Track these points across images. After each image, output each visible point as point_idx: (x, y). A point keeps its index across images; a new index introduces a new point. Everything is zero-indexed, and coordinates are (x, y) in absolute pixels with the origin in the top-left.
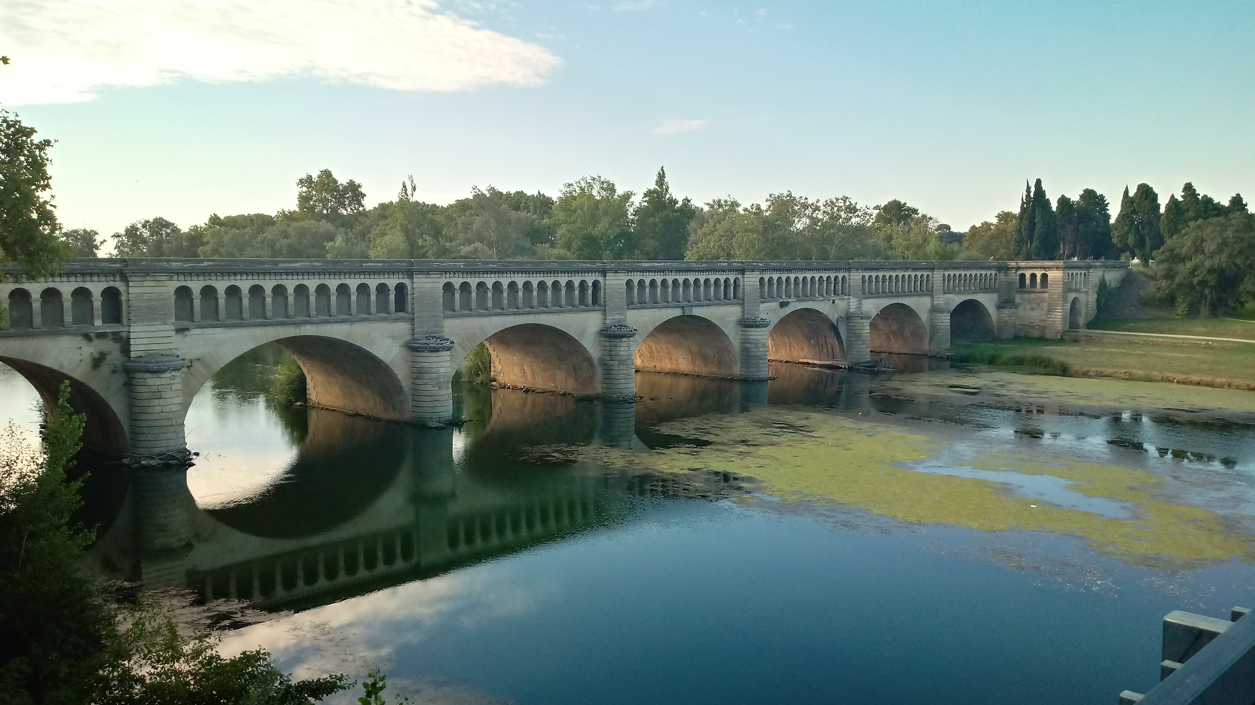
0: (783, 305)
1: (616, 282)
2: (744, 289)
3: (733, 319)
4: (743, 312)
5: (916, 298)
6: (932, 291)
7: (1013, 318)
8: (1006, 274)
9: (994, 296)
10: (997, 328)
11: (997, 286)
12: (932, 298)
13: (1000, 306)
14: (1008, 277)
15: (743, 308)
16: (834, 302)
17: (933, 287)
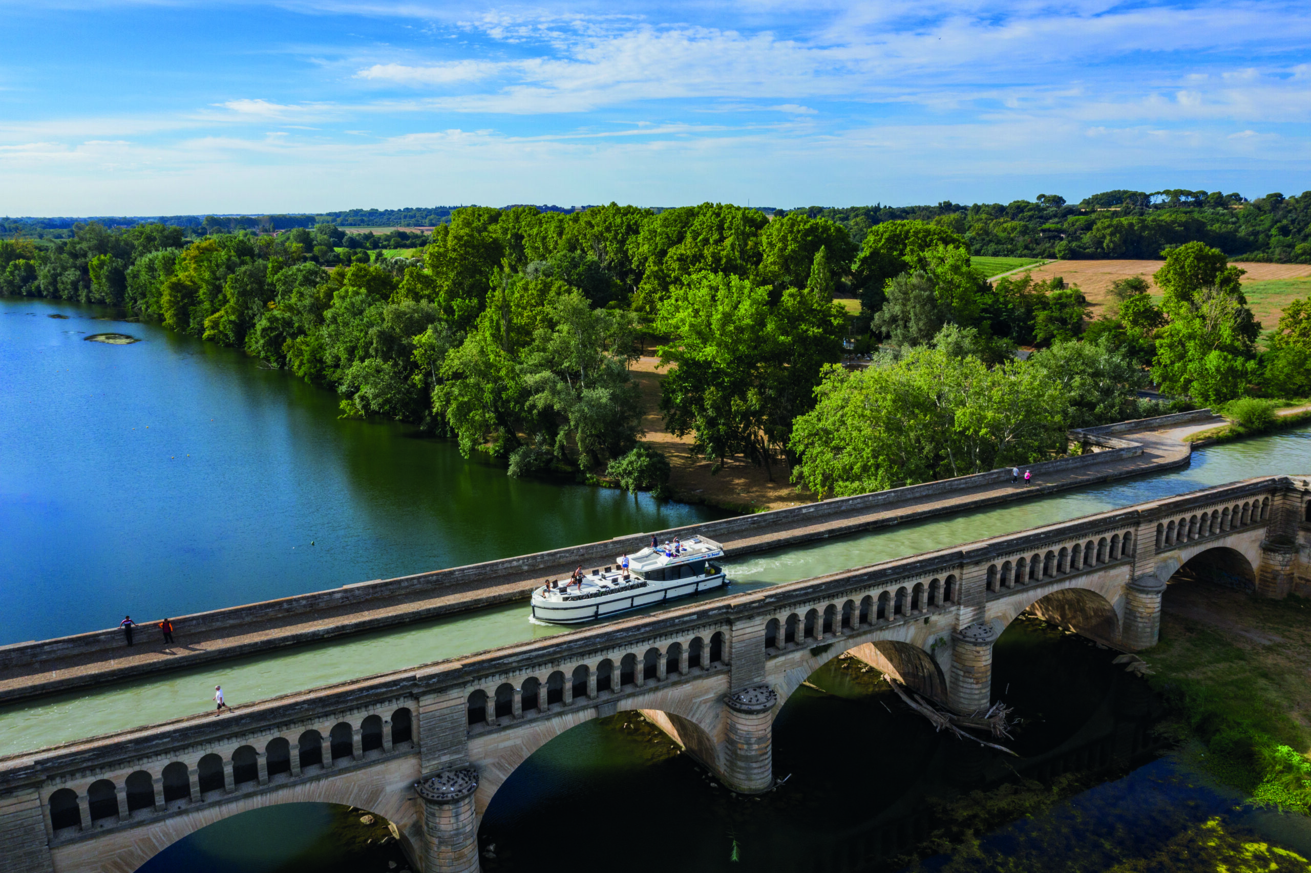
0: (816, 652)
1: (445, 705)
2: (731, 647)
3: (711, 695)
4: (730, 683)
5: (1102, 573)
6: (1134, 556)
7: (1288, 568)
8: (1285, 497)
9: (1260, 533)
10: (1260, 579)
11: (1267, 515)
12: (1134, 567)
13: (1268, 548)
14: (1288, 502)
15: (730, 677)
16: (926, 621)
17: (1135, 550)
